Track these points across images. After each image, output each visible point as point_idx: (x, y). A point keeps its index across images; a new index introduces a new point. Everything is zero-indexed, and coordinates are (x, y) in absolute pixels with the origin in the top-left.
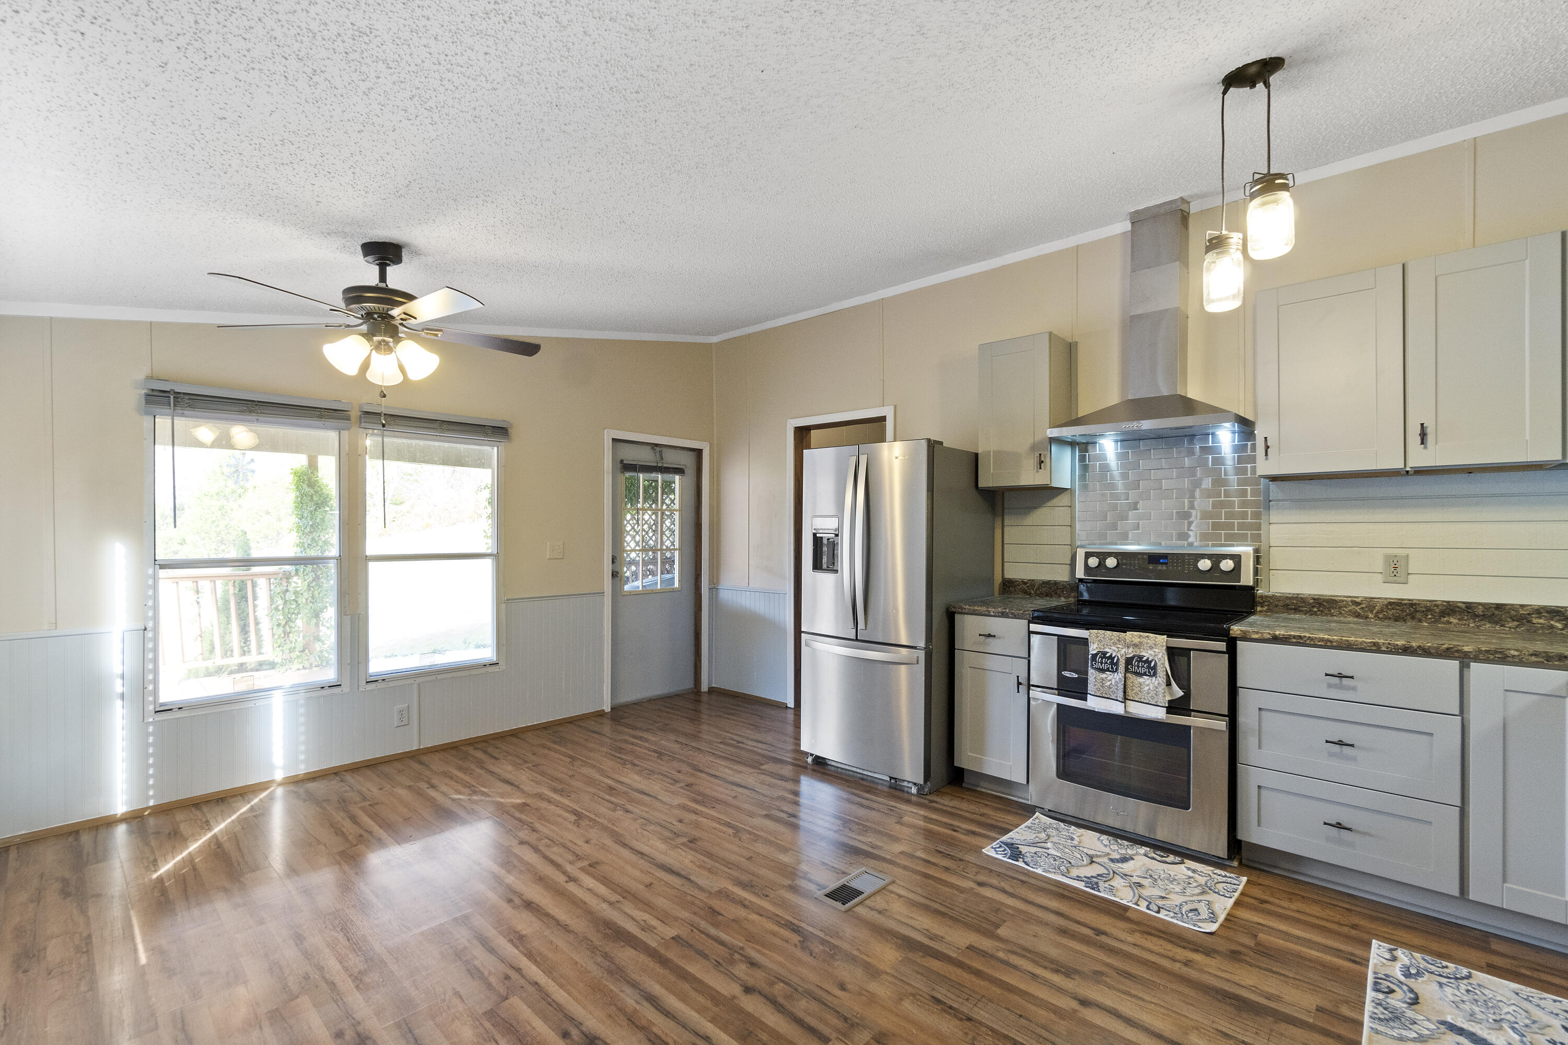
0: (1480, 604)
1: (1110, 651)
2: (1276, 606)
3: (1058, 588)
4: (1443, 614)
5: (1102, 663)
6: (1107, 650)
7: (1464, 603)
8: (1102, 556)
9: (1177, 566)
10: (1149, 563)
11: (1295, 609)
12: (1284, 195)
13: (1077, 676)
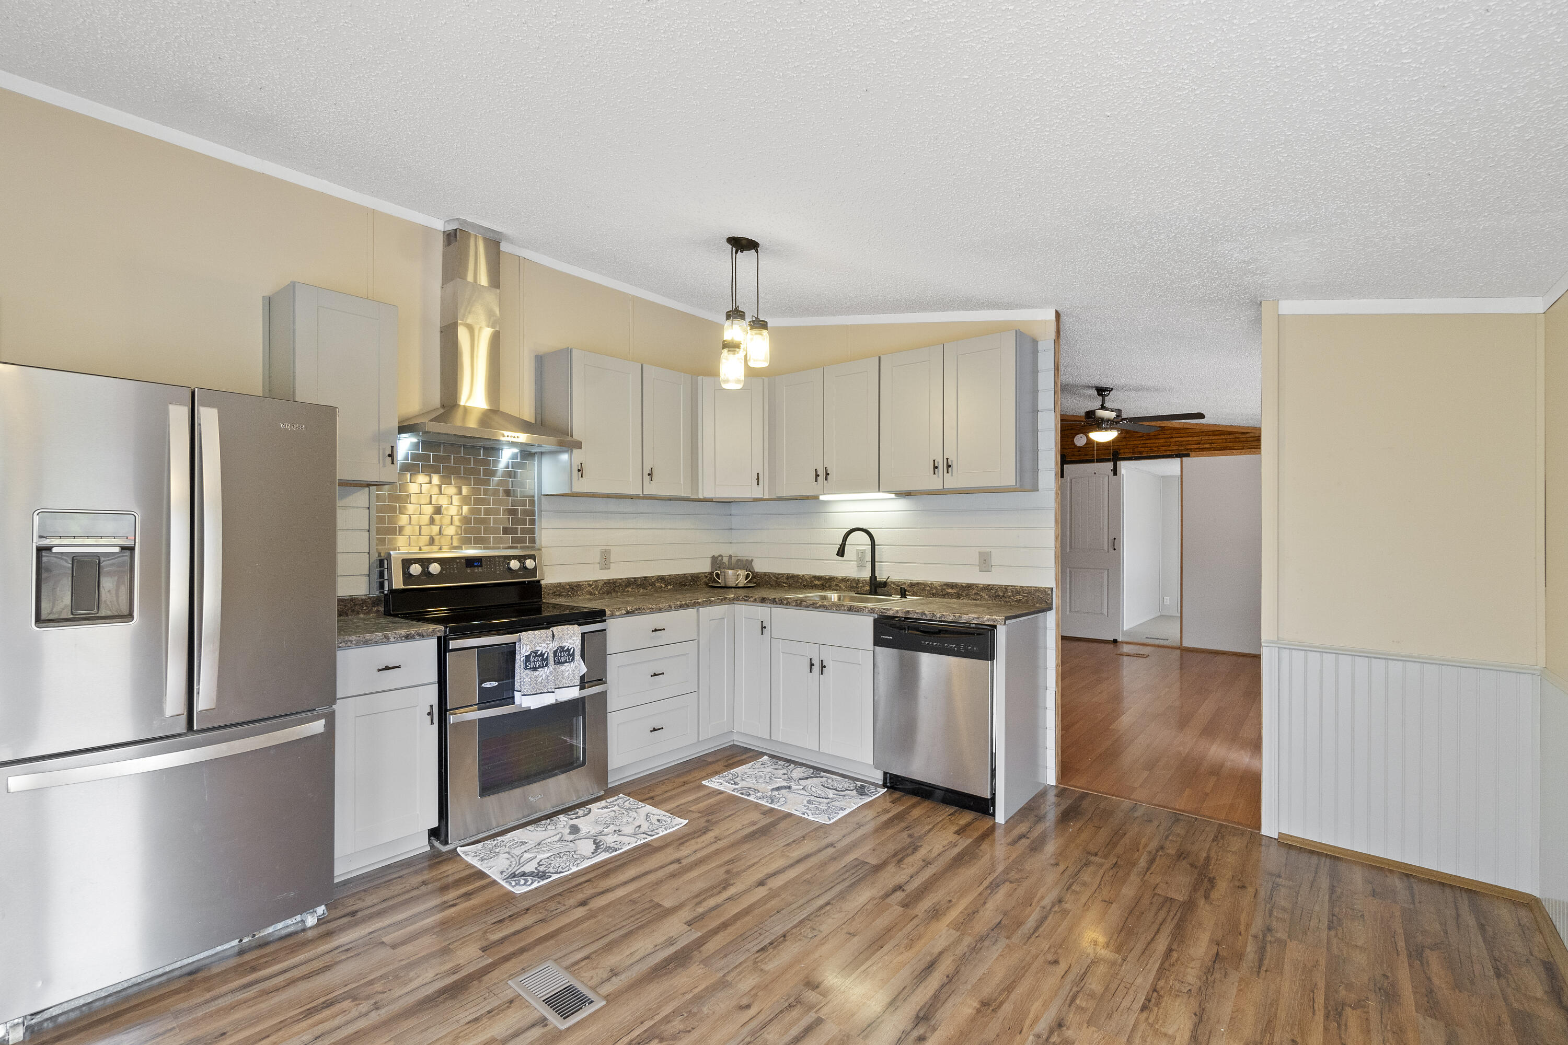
0: (638, 578)
1: (540, 649)
2: (548, 594)
3: (355, 605)
4: (626, 586)
5: (534, 662)
6: (538, 648)
7: (633, 578)
8: (425, 563)
9: (491, 568)
10: (467, 567)
11: (559, 595)
12: (765, 332)
13: (497, 683)
